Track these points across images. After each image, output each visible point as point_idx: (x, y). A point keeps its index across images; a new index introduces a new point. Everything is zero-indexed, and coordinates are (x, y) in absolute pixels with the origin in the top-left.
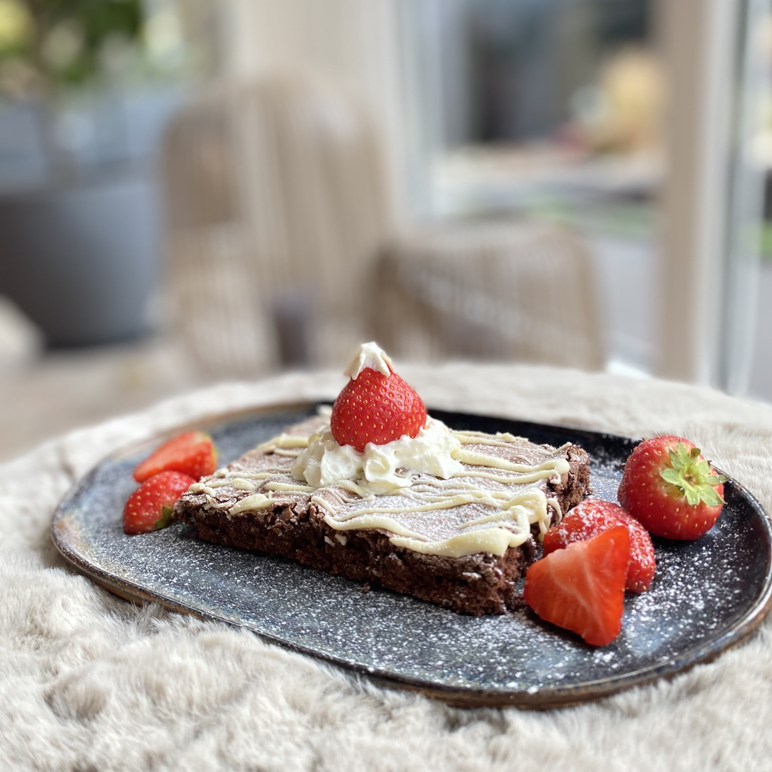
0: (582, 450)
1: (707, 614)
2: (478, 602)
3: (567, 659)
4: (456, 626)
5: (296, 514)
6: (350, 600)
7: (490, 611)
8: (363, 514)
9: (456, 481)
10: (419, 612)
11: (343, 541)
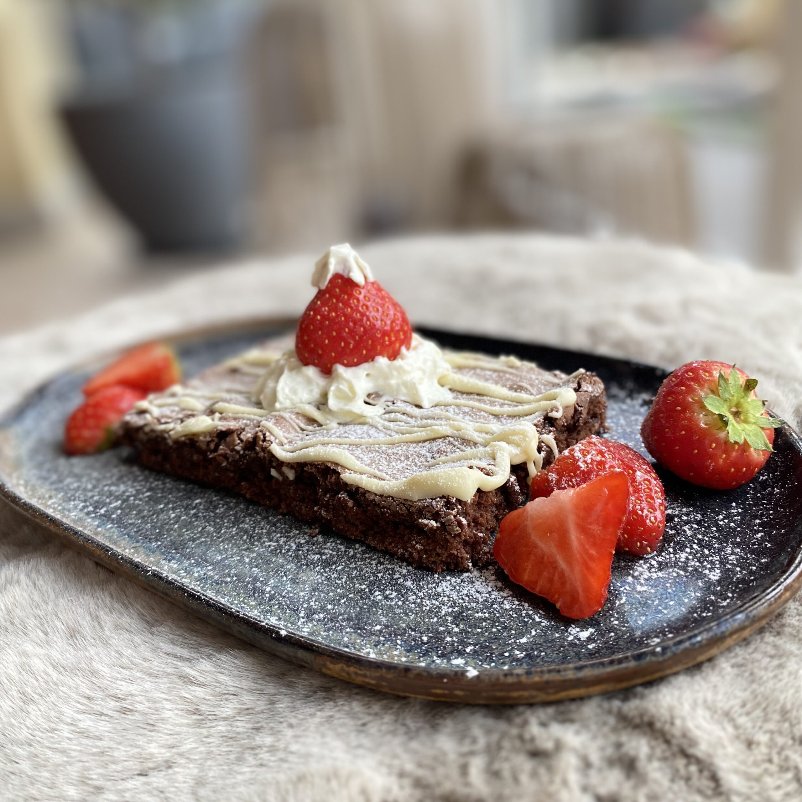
0: (597, 379)
1: (722, 587)
2: (438, 555)
3: (534, 633)
4: (409, 583)
5: (242, 441)
6: (292, 544)
7: (453, 567)
8: (317, 445)
9: (437, 410)
10: (369, 563)
11: (291, 475)
